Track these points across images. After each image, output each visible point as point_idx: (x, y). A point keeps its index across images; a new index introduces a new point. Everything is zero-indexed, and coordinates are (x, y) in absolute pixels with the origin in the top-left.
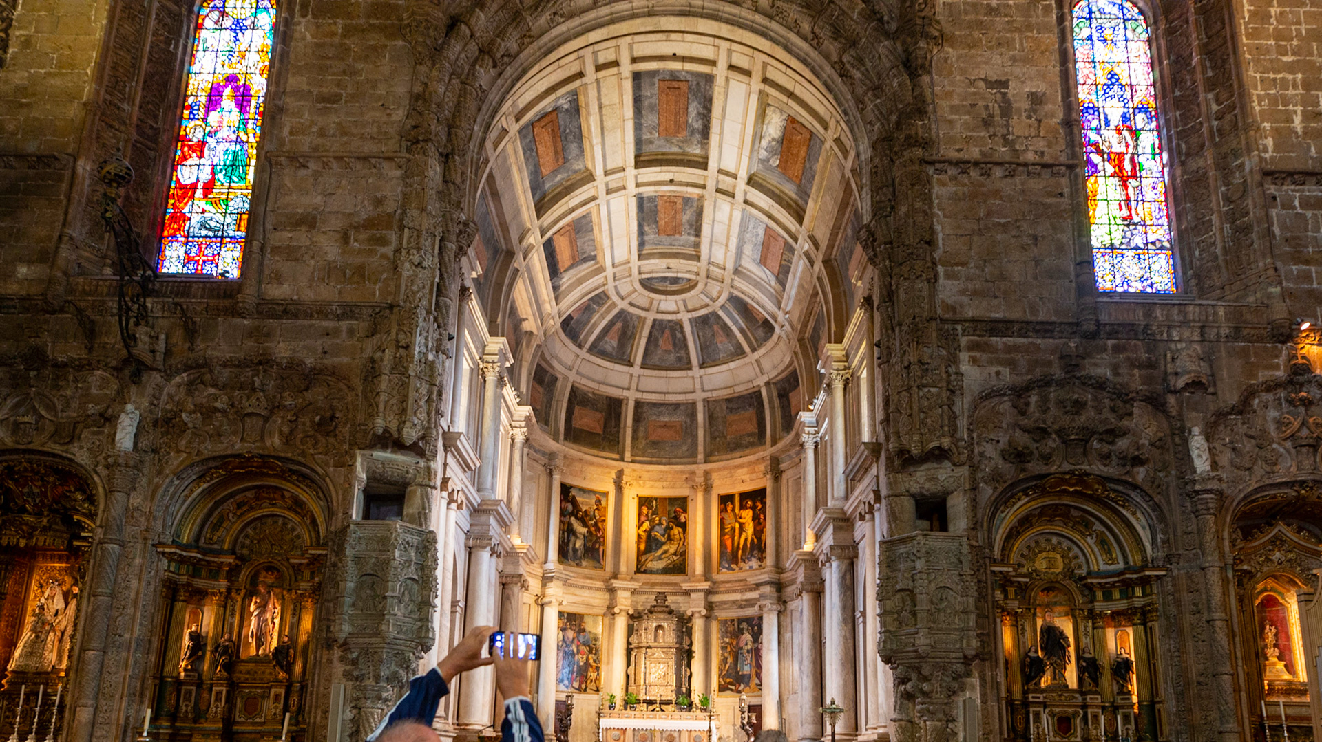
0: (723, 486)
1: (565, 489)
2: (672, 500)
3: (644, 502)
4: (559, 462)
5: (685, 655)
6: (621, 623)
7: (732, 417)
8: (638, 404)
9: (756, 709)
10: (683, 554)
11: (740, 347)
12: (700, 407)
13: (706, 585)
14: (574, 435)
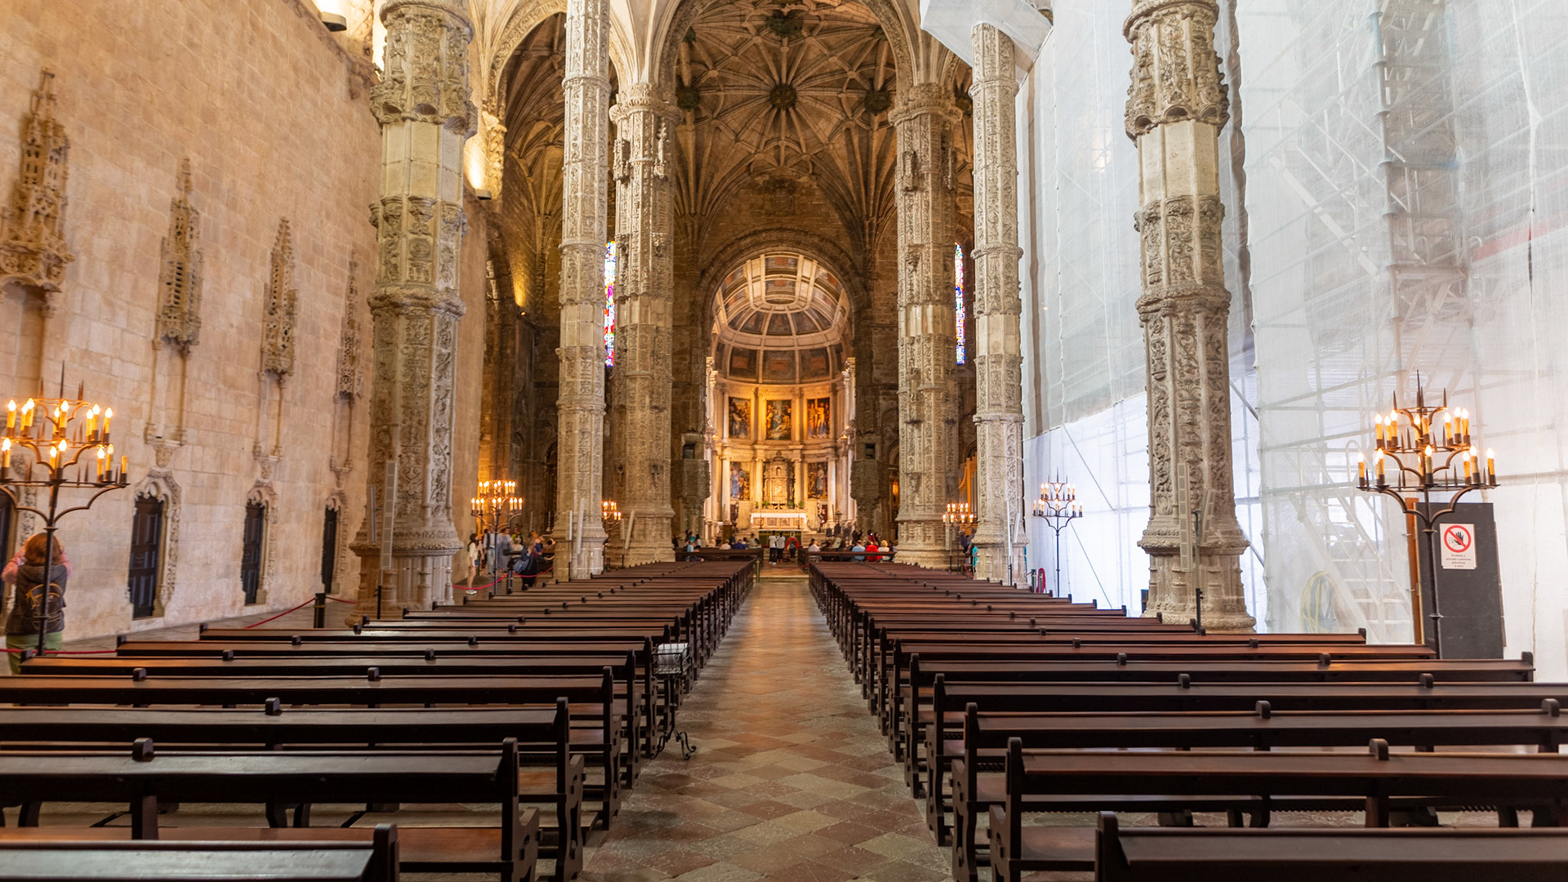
0: (809, 395)
1: (731, 399)
2: (784, 402)
3: (769, 403)
4: (727, 388)
5: (791, 481)
6: (759, 466)
7: (813, 359)
8: (765, 352)
9: (825, 507)
10: (789, 430)
11: (816, 327)
12: (797, 354)
13: (801, 447)
14: (734, 371)
